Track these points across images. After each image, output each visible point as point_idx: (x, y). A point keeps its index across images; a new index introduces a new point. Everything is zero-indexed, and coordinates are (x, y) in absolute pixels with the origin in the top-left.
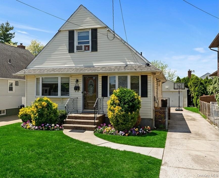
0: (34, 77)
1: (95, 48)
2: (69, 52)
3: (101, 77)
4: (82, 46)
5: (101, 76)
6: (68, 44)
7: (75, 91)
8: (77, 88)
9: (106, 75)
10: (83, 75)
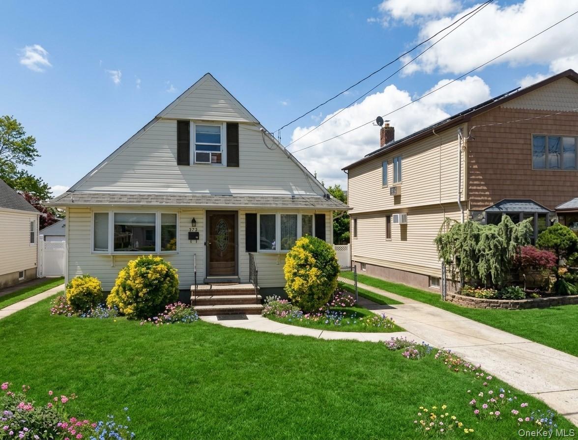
0: (88, 211)
1: (233, 160)
2: (179, 163)
3: (245, 216)
4: (209, 153)
5: (244, 213)
6: (176, 147)
7: (190, 240)
8: (193, 236)
9: (254, 212)
10: (207, 211)
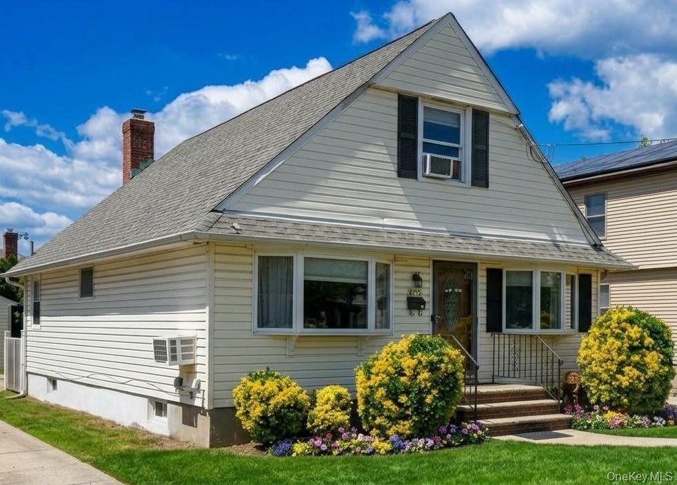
1: (481, 178)
2: (401, 174)
3: (486, 272)
4: (450, 160)
5: (485, 267)
7: (409, 311)
8: (415, 304)
9: (499, 267)
10: (434, 262)
